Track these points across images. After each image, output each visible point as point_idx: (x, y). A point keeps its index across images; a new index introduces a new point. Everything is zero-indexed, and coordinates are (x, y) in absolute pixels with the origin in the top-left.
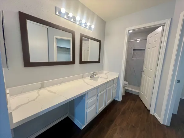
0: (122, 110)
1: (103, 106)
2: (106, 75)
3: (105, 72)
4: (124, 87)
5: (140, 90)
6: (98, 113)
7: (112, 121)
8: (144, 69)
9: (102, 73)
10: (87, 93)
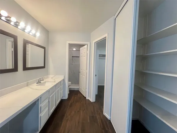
0: (70, 104)
1: (54, 107)
2: (52, 79)
3: (51, 76)
4: (69, 86)
5: (79, 86)
6: (50, 115)
7: (63, 116)
8: (81, 70)
9: (48, 78)
10: (41, 98)
